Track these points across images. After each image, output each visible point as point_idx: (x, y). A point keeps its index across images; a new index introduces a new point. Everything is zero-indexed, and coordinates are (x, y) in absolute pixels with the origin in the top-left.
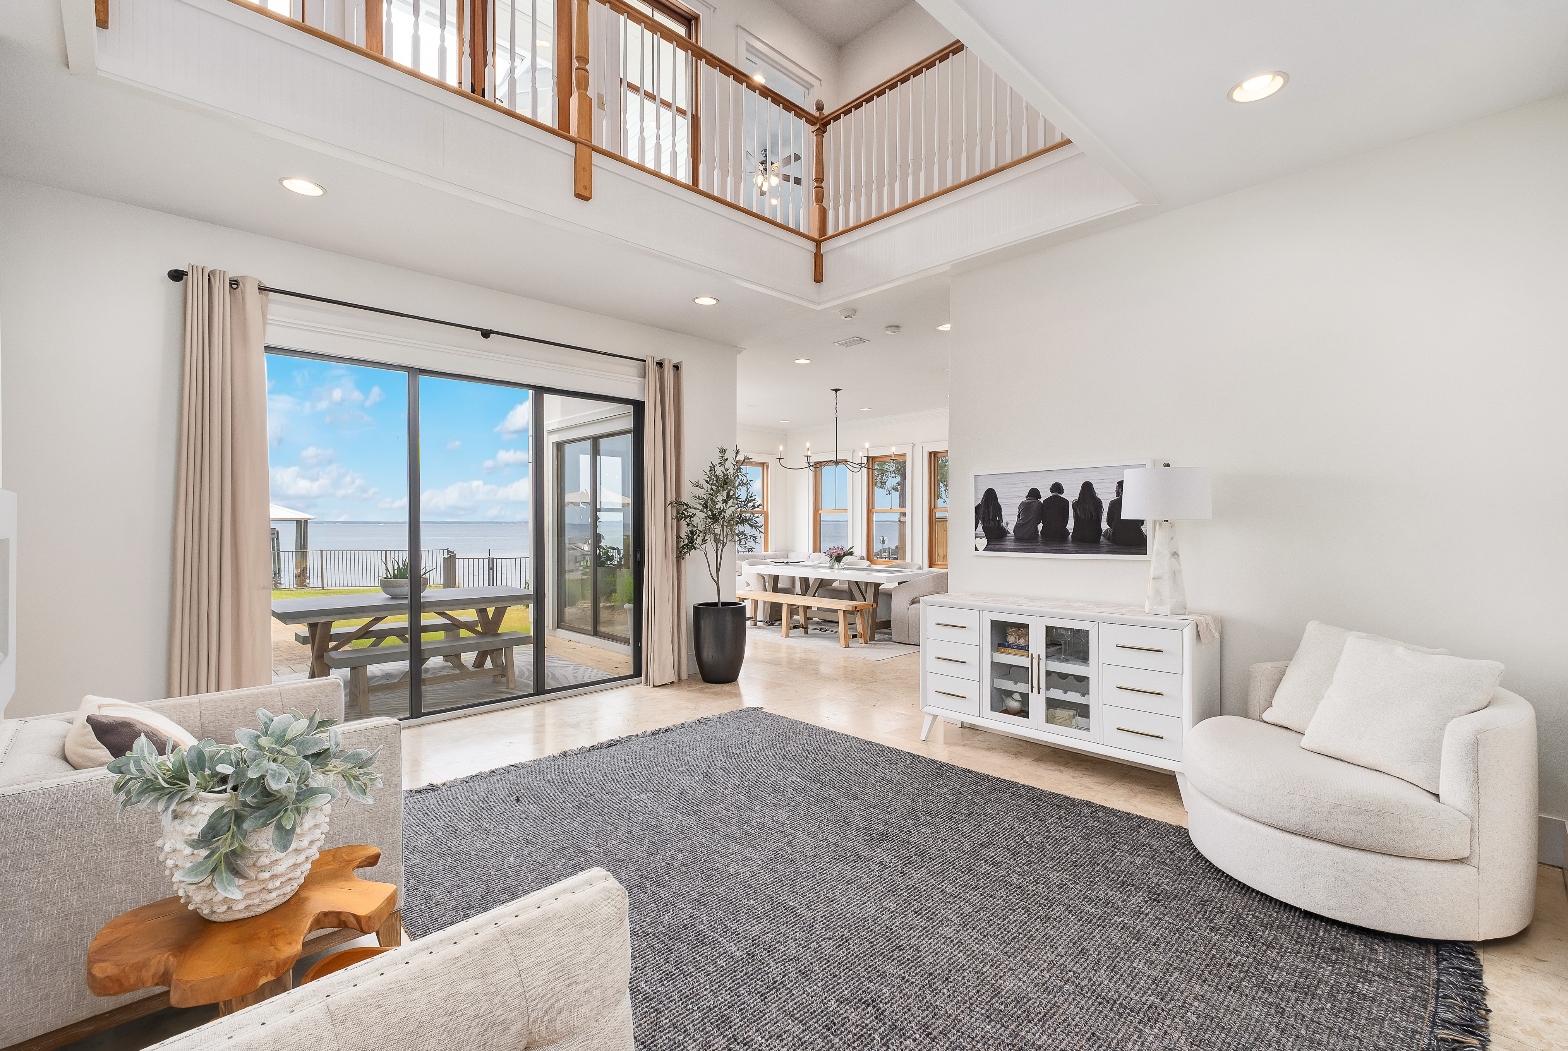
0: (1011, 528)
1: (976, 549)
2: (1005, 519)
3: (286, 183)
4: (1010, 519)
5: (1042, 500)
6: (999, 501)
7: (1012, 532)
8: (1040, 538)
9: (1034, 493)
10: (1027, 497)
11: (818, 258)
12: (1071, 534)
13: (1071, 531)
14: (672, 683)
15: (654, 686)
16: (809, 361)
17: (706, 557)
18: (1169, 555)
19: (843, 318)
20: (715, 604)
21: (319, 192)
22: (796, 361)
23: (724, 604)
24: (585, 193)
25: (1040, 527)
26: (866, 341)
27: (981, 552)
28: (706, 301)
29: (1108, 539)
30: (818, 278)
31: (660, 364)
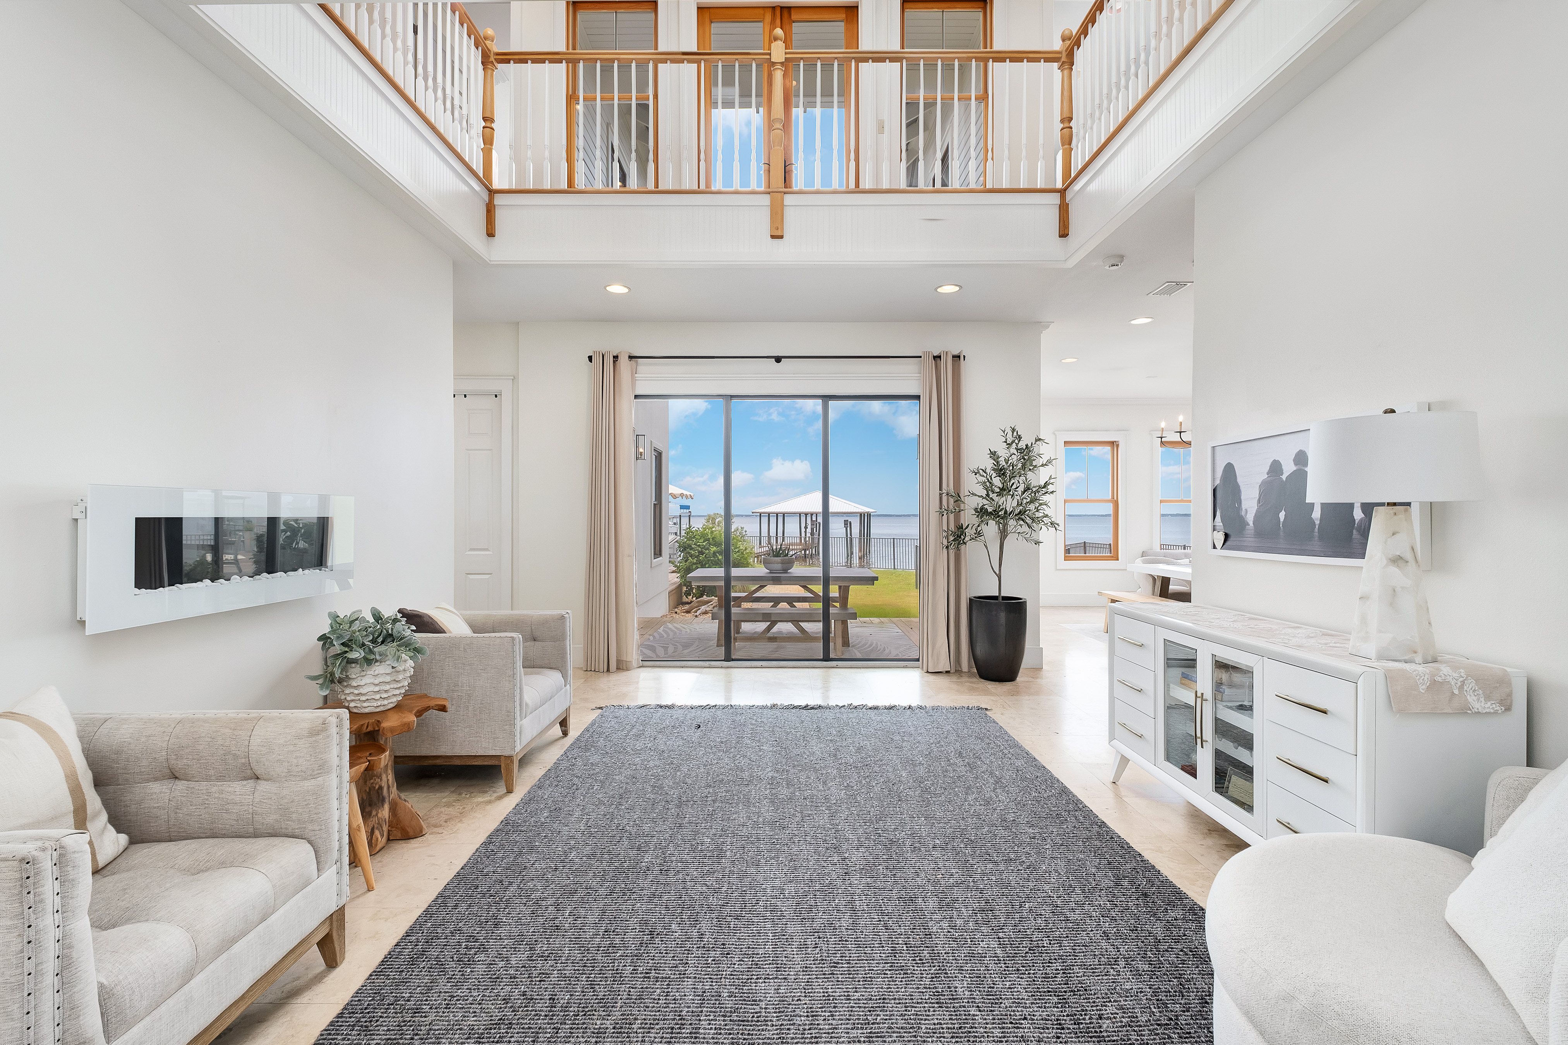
0: (1250, 518)
1: (1215, 547)
2: (1244, 506)
3: (608, 288)
4: (1250, 505)
5: (1284, 477)
6: (1239, 480)
7: (1251, 523)
8: (1282, 533)
9: (1276, 468)
10: (1268, 474)
11: (1064, 210)
12: (1317, 527)
13: (1317, 522)
14: (947, 672)
15: (928, 672)
16: (1150, 320)
17: (987, 548)
18: (1385, 562)
19: (1107, 267)
20: (995, 598)
21: (626, 290)
22: (1133, 322)
23: (1005, 598)
24: (779, 233)
25: (1282, 515)
26: (1189, 284)
27: (1219, 552)
28: (949, 289)
29: (1361, 535)
30: (1064, 233)
31: (937, 358)
